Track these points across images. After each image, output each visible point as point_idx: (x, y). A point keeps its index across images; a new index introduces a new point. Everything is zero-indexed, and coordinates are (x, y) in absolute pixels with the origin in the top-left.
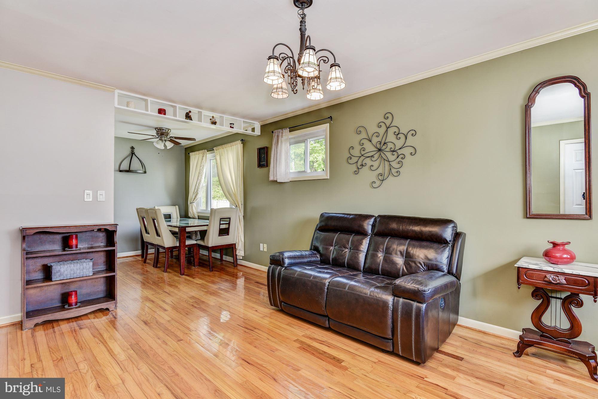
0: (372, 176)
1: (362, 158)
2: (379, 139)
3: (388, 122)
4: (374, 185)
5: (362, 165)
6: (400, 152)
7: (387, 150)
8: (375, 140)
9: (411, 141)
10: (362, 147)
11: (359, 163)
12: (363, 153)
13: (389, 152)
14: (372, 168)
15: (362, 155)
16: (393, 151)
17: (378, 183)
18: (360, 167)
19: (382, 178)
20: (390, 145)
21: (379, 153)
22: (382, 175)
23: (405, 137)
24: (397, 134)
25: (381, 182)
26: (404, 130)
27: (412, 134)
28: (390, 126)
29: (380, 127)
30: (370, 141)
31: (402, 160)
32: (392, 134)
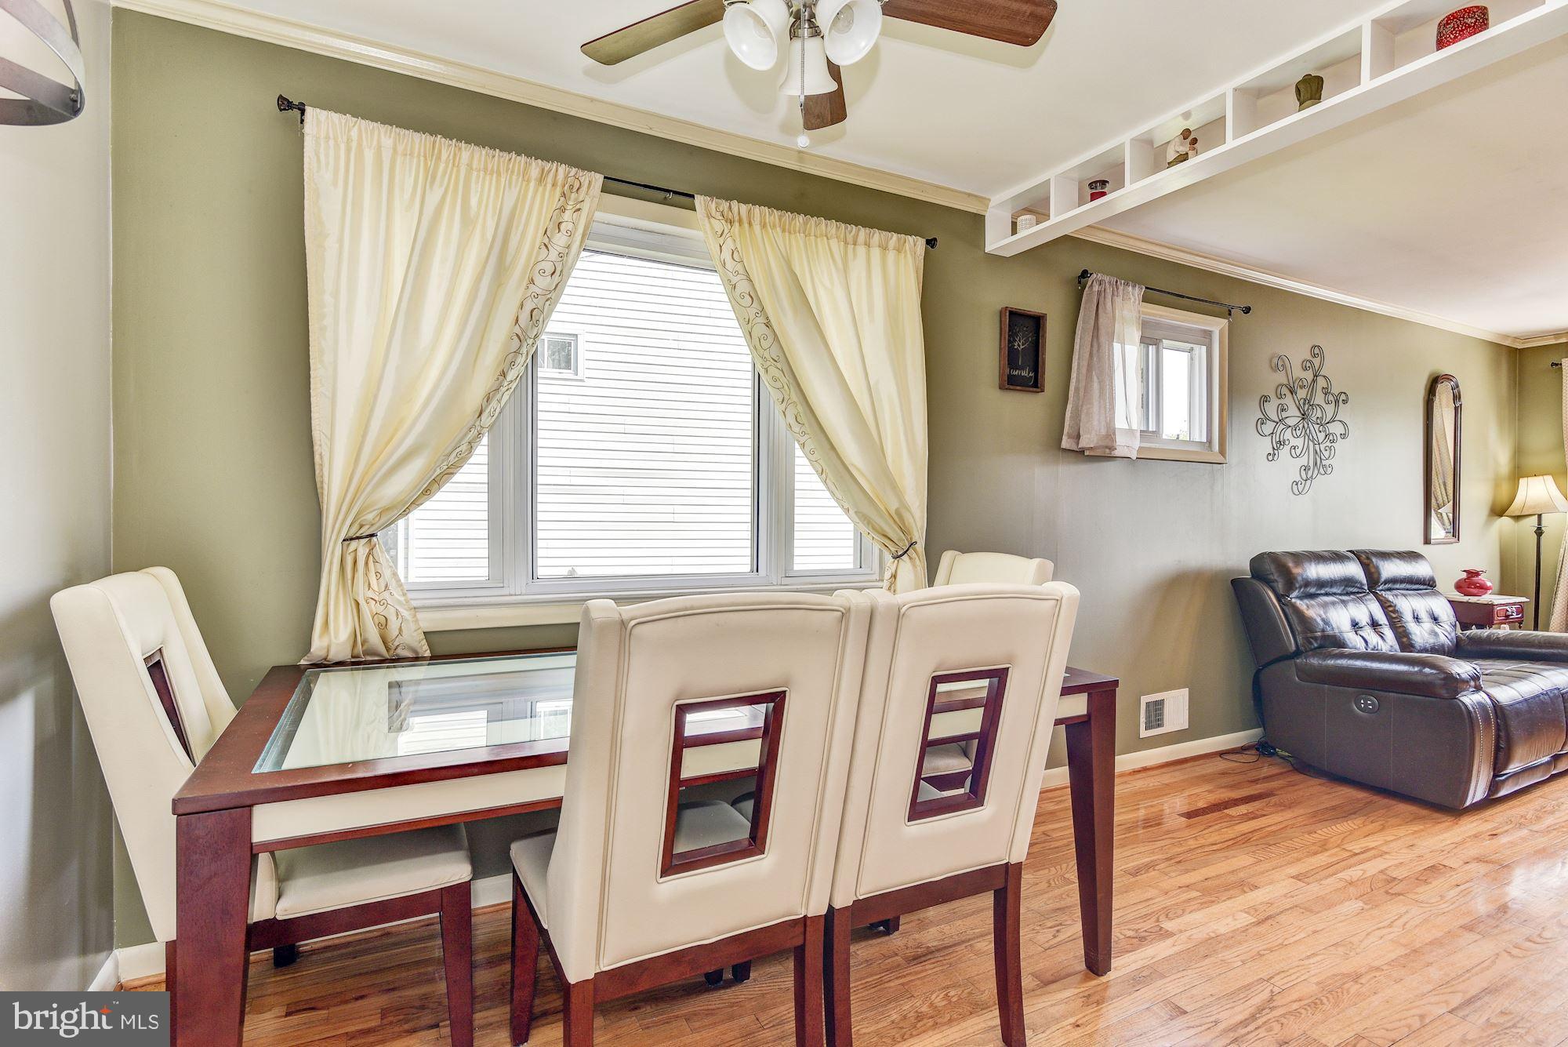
1: (1281, 427)
2: (1304, 394)
3: (1317, 364)
4: (1300, 489)
5: (1280, 442)
6: (1329, 428)
7: (1315, 419)
8: (1299, 394)
9: (1342, 412)
10: (1282, 402)
11: (1276, 437)
12: (1282, 415)
13: (1317, 425)
15: (1280, 420)
16: (1321, 425)
17: (1303, 485)
18: (1276, 446)
19: (1308, 476)
20: (1318, 412)
21: (1304, 423)
22: (1306, 468)
23: (1337, 402)
24: (1326, 392)
25: (1303, 482)
26: (1336, 388)
27: (1343, 400)
28: (1319, 375)
29: (1307, 369)
30: (1293, 392)
31: (1333, 444)
32: (1322, 390)
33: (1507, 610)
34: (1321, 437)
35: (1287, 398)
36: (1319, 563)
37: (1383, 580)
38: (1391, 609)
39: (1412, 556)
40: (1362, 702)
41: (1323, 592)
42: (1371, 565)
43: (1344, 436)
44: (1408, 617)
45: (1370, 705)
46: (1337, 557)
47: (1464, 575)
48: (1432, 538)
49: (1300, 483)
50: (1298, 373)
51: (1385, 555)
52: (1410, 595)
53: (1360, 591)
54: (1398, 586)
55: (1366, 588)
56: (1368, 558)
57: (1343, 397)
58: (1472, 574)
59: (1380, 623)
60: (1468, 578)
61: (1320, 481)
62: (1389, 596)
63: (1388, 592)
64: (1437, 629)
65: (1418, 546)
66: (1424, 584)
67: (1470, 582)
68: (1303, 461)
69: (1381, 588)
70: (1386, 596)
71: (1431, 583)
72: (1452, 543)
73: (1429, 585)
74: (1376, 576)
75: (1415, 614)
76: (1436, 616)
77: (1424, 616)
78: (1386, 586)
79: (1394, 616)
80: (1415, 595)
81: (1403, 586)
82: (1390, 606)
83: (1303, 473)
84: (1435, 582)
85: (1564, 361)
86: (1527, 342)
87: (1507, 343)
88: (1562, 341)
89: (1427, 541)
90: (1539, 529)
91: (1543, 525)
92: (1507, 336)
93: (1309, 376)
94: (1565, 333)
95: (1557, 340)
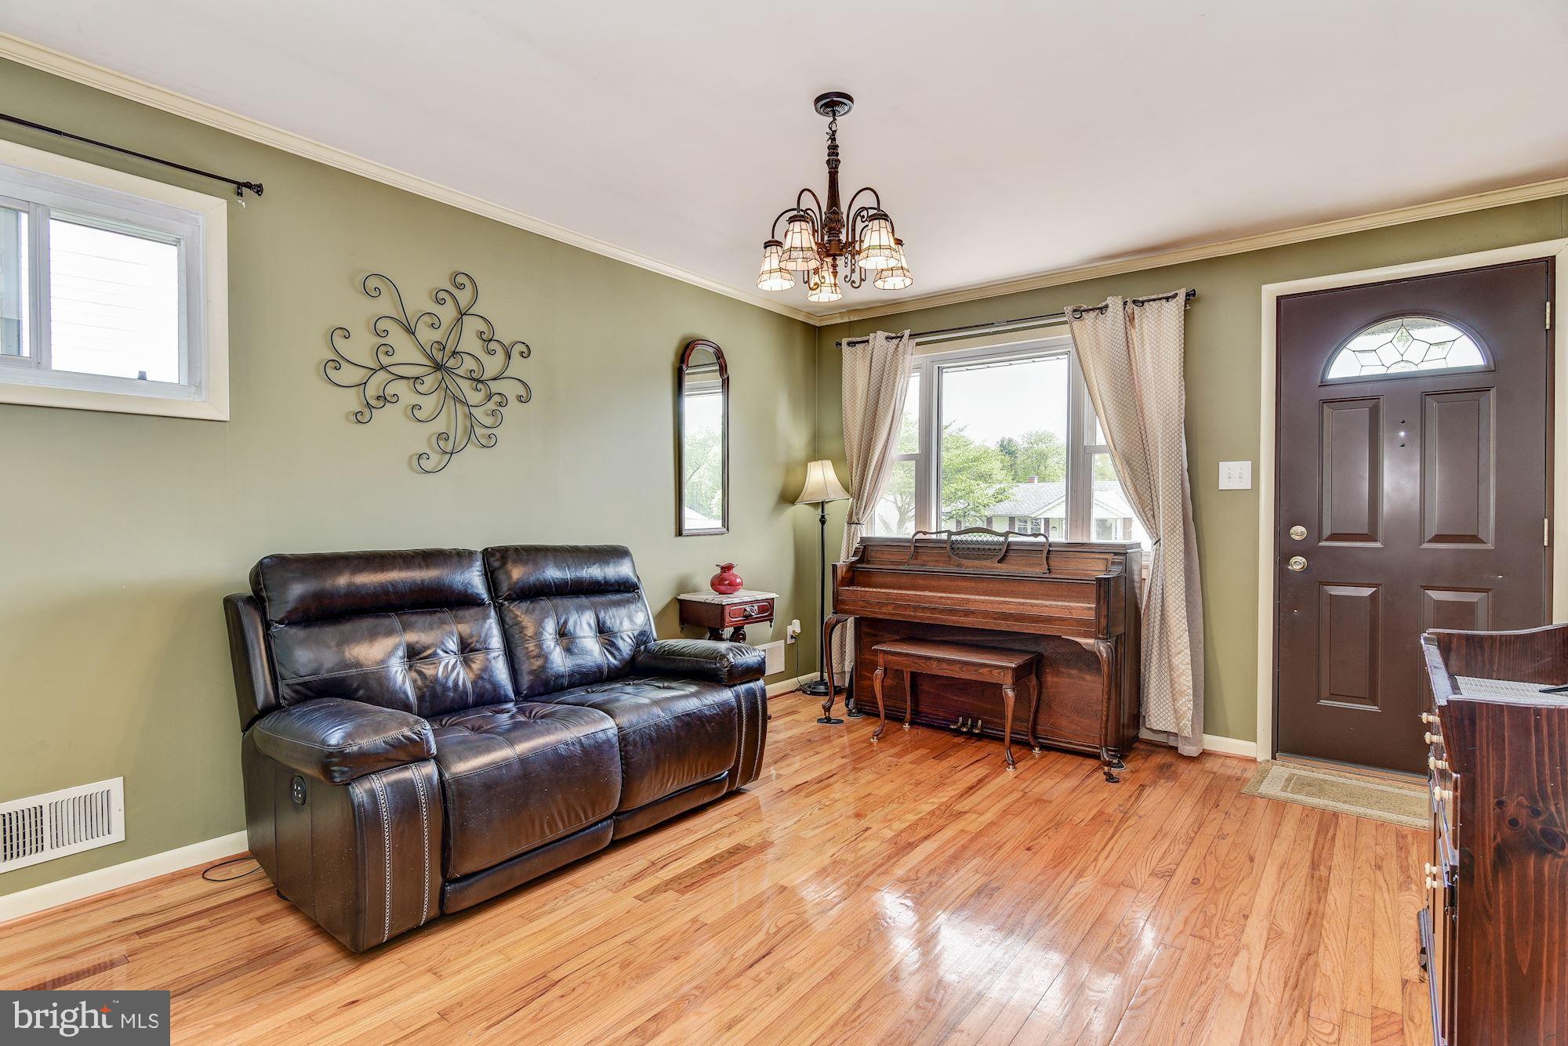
0: (419, 438)
1: (382, 376)
2: (437, 335)
3: (464, 297)
4: (427, 465)
5: (383, 398)
6: (495, 387)
7: (460, 372)
8: (426, 335)
9: (518, 367)
10: (383, 341)
11: (372, 390)
12: (385, 360)
13: (468, 381)
14: (417, 413)
15: (383, 368)
16: (479, 381)
17: (435, 459)
18: (373, 402)
19: (447, 447)
20: (469, 364)
21: (439, 375)
22: (443, 436)
23: (507, 354)
24: (487, 339)
25: (436, 457)
26: (505, 335)
27: (522, 353)
28: (469, 312)
29: (440, 302)
30: (410, 331)
31: (500, 409)
32: (474, 335)
33: (745, 610)
34: (474, 397)
35: (397, 337)
37: (516, 587)
38: (523, 624)
43: (522, 399)
44: (547, 634)
47: (718, 571)
48: (687, 529)
49: (425, 457)
50: (418, 301)
52: (567, 605)
55: (484, 598)
56: (503, 559)
57: (518, 348)
58: (726, 569)
60: (722, 574)
61: (471, 455)
62: (521, 609)
63: (525, 603)
64: (595, 645)
67: (723, 579)
68: (437, 426)
69: (511, 597)
70: (515, 609)
71: (624, 586)
72: (720, 534)
74: (506, 582)
75: (562, 629)
76: (604, 628)
77: (580, 630)
78: (523, 595)
79: (526, 633)
83: (433, 443)
85: (845, 341)
86: (823, 320)
87: (800, 318)
88: (846, 320)
89: (679, 532)
90: (823, 517)
91: (826, 513)
92: (797, 310)
93: (447, 313)
94: (848, 311)
95: (842, 318)
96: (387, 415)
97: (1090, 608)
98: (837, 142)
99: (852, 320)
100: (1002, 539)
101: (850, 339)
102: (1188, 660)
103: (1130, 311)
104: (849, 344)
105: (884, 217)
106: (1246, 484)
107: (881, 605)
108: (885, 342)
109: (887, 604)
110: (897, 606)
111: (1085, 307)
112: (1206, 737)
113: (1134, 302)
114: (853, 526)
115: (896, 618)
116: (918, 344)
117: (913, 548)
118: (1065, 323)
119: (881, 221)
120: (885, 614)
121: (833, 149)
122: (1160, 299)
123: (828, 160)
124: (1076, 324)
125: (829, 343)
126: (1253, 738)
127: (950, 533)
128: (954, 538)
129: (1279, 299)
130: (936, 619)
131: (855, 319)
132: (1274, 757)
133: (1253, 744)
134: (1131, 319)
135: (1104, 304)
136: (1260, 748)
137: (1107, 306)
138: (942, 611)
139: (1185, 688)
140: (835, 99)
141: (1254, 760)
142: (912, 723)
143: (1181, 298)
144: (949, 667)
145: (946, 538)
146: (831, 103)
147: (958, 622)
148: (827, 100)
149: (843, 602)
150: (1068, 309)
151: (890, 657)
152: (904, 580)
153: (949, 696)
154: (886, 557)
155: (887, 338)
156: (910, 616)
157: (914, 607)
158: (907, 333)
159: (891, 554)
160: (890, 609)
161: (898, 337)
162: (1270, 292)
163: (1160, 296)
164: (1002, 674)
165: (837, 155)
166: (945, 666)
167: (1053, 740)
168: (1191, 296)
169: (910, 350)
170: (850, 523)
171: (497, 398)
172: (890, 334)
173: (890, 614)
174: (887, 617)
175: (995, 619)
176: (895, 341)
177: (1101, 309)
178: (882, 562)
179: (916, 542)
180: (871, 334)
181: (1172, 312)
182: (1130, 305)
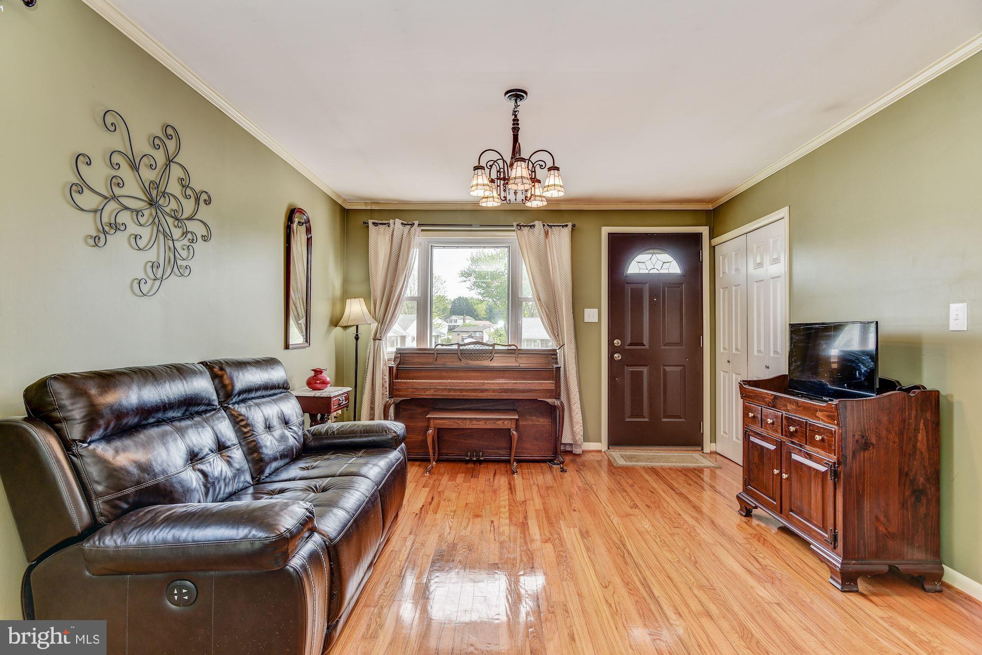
0: (139, 264)
1: (112, 206)
2: (153, 175)
3: (171, 147)
4: (145, 288)
5: (114, 225)
6: (189, 226)
7: (167, 210)
8: (148, 175)
9: (204, 212)
10: (115, 173)
11: (106, 217)
12: (117, 191)
13: (172, 218)
14: (139, 242)
15: (115, 197)
16: (180, 220)
17: (149, 284)
18: (107, 228)
19: (158, 274)
20: (173, 204)
21: (154, 210)
22: (154, 265)
23: (197, 200)
24: (184, 184)
25: (150, 282)
26: (197, 184)
27: (205, 201)
28: (173, 161)
29: (156, 147)
30: (135, 167)
31: (192, 244)
32: (177, 179)
33: (340, 400)
34: (177, 233)
35: (125, 172)
36: (145, 384)
37: (236, 392)
38: (243, 423)
39: (270, 362)
40: (176, 592)
41: (151, 420)
42: (225, 377)
43: (205, 238)
44: (260, 426)
45: (185, 594)
46: (180, 371)
47: (313, 374)
48: (290, 344)
49: (143, 281)
50: (142, 146)
51: (241, 365)
52: (264, 403)
53: (209, 408)
54: (253, 395)
55: (216, 403)
56: (222, 369)
57: (204, 197)
58: (318, 372)
59: (229, 444)
60: (315, 376)
61: (173, 282)
62: (242, 409)
63: (242, 405)
64: (288, 433)
65: (277, 352)
66: (279, 388)
67: (316, 380)
68: (152, 255)
69: (234, 400)
70: (239, 410)
71: (285, 385)
72: (305, 348)
73: (283, 388)
74: (230, 388)
75: (268, 423)
76: (287, 418)
77: (275, 422)
78: (241, 397)
79: (245, 430)
80: (270, 402)
81: (259, 394)
82: (242, 420)
83: (149, 270)
84: (288, 384)
85: (370, 222)
86: (350, 205)
87: (339, 202)
88: (369, 208)
89: (287, 347)
90: (357, 335)
91: (359, 333)
92: (339, 196)
93: (160, 157)
94: (372, 203)
95: (366, 207)
96: (118, 241)
97: (552, 383)
98: (518, 117)
99: (373, 208)
100: (491, 348)
101: (374, 221)
102: (579, 406)
103: (546, 230)
104: (375, 224)
105: (557, 169)
106: (596, 320)
107: (425, 390)
108: (401, 226)
109: (430, 389)
110: (437, 390)
111: (522, 224)
112: (585, 444)
113: (548, 225)
114: (377, 342)
115: (436, 397)
116: (422, 230)
117: (435, 354)
118: (514, 231)
119: (555, 171)
120: (428, 395)
121: (516, 121)
122: (560, 226)
123: (513, 128)
124: (519, 231)
125: (358, 221)
126: (600, 442)
127: (459, 345)
128: (461, 348)
129: (609, 234)
130: (463, 395)
131: (376, 208)
132: (609, 449)
133: (600, 443)
134: (547, 233)
135: (532, 224)
136: (602, 446)
137: (534, 226)
138: (467, 391)
139: (579, 420)
140: (518, 93)
141: (600, 451)
142: (438, 461)
143: (570, 227)
144: (477, 423)
145: (457, 348)
146: (517, 94)
147: (478, 396)
148: (513, 93)
149: (398, 390)
150: (515, 224)
151: (438, 421)
152: (434, 374)
153: (461, 441)
154: (416, 360)
155: (402, 224)
156: (447, 395)
157: (449, 389)
158: (416, 223)
159: (419, 359)
160: (432, 392)
161: (410, 224)
162: (606, 230)
163: (559, 224)
164: (510, 423)
165: (518, 124)
166: (475, 422)
167: (521, 456)
168: (574, 226)
169: (417, 233)
170: (375, 339)
171: (189, 236)
172: (403, 222)
173: (432, 395)
174: (430, 397)
175: (499, 393)
176: (409, 227)
177: (531, 226)
178: (413, 364)
179: (437, 351)
180: (391, 220)
181: (566, 233)
182: (546, 227)
